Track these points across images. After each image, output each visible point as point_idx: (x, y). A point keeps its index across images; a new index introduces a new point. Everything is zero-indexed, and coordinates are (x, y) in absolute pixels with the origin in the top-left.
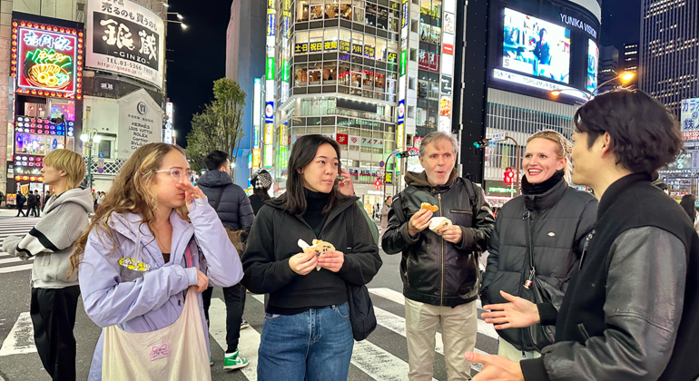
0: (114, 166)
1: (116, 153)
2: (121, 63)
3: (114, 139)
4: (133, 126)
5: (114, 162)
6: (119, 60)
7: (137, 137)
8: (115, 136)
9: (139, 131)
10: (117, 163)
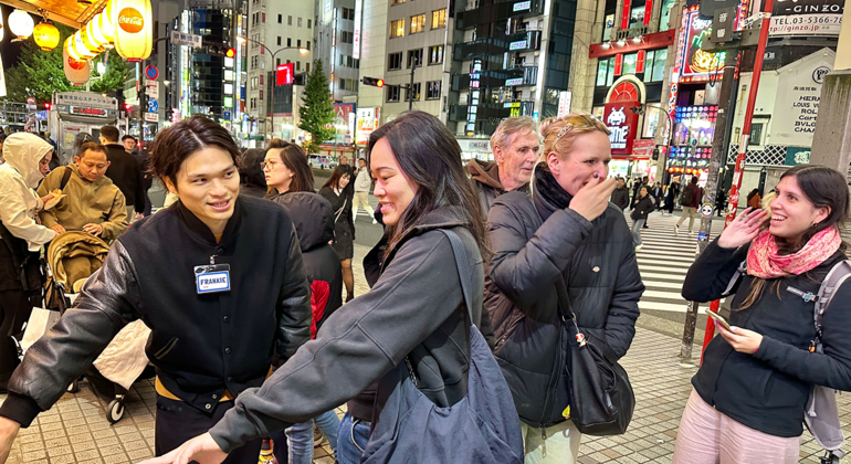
0: (763, 154)
1: (767, 139)
2: (795, 21)
3: (767, 120)
4: (802, 101)
5: (763, 150)
6: (792, 17)
7: (806, 115)
8: (769, 117)
9: (812, 107)
10: (767, 151)
